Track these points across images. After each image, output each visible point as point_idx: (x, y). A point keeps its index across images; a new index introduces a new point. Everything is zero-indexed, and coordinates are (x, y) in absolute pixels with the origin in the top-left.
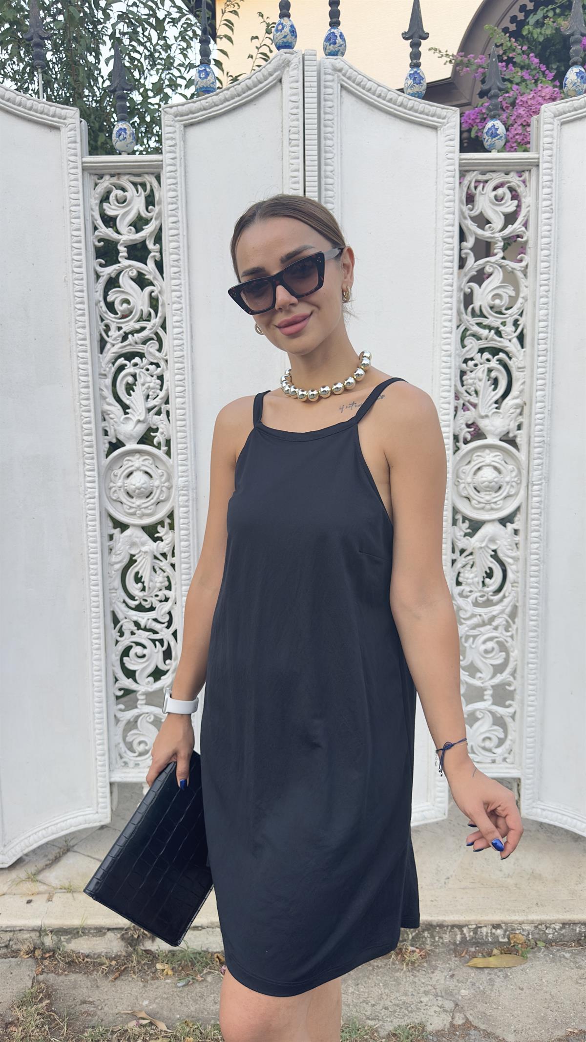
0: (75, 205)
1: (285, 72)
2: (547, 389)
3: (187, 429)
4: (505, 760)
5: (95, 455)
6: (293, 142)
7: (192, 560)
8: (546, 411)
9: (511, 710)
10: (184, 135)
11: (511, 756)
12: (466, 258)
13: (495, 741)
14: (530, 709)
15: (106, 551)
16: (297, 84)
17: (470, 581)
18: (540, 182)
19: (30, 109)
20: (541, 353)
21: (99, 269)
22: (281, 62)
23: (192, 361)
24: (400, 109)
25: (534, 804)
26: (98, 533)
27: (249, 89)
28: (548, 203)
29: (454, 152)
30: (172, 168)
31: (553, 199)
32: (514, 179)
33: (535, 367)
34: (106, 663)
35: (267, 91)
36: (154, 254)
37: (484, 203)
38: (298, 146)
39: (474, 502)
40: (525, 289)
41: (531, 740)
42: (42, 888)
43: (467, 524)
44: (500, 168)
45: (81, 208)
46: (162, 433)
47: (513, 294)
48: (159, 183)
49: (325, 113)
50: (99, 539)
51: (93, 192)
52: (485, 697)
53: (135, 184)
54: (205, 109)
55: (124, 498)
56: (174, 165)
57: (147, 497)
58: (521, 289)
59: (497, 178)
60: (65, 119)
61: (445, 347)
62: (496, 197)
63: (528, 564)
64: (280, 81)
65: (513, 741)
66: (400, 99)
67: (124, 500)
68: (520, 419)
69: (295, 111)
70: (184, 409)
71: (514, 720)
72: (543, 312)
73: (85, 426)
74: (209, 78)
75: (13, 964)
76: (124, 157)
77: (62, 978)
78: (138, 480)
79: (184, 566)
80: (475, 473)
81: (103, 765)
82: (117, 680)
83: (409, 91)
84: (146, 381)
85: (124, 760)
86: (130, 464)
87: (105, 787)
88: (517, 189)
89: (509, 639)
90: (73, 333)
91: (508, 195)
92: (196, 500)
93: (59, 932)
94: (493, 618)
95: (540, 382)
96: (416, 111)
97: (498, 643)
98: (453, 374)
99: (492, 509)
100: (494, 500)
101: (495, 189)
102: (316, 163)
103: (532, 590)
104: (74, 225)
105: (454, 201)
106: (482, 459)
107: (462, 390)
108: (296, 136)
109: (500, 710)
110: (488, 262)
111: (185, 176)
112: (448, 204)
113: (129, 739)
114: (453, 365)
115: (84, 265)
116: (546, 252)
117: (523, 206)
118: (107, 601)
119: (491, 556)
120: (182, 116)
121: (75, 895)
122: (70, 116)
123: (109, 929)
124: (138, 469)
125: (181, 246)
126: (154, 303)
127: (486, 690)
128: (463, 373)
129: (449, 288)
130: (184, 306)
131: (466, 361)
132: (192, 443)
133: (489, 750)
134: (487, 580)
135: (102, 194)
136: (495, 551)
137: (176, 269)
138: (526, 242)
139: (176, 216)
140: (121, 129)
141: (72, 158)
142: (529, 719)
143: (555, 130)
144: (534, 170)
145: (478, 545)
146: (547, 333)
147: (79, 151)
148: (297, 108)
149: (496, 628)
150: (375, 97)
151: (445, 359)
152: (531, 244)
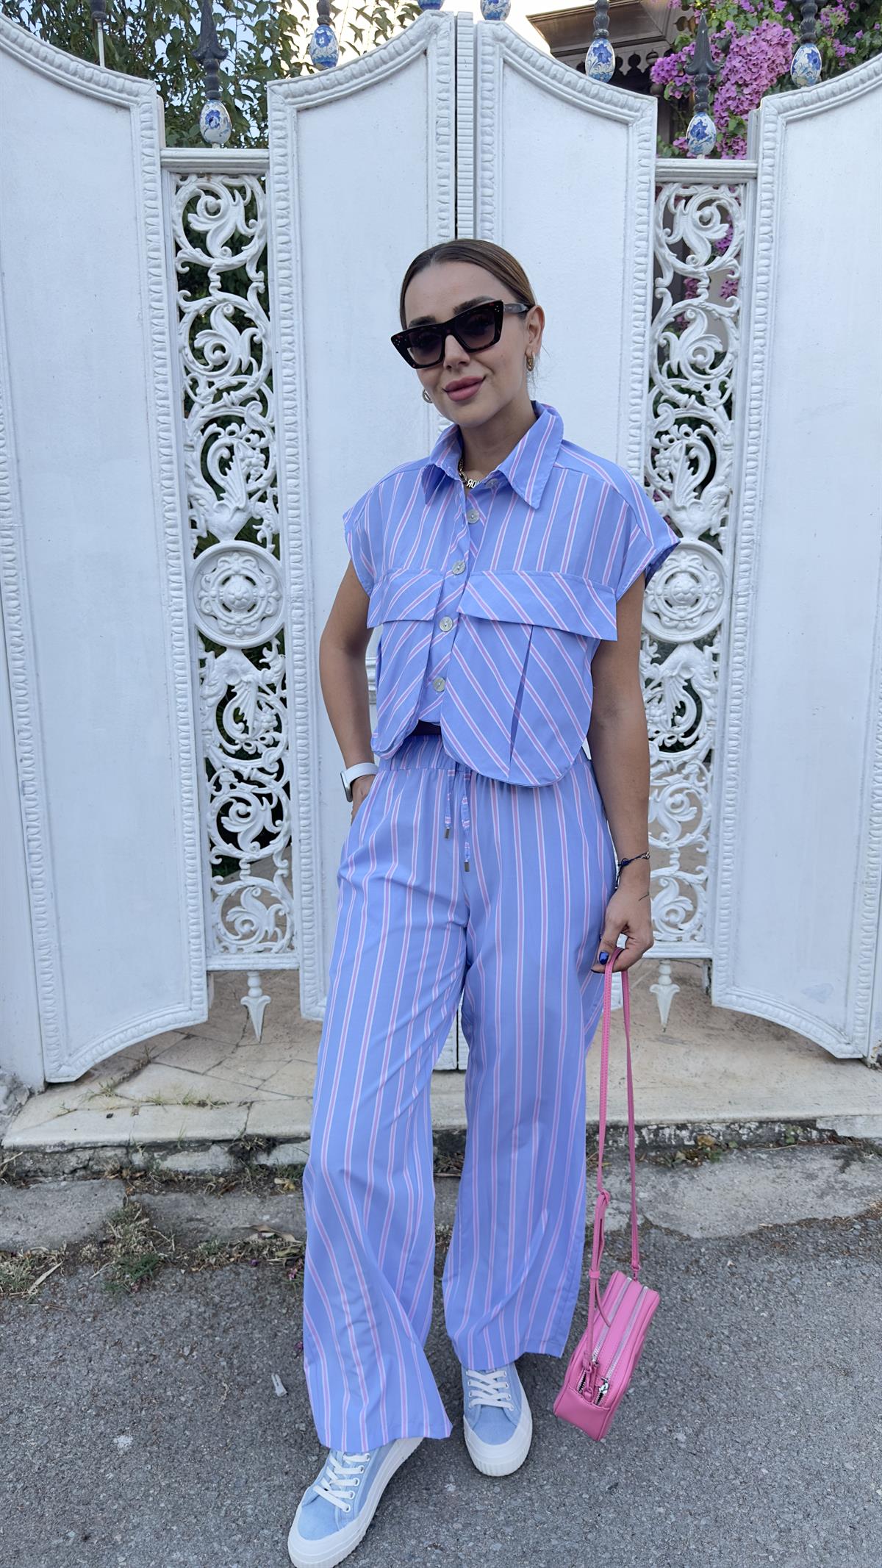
0: (153, 216)
1: (432, 41)
2: (758, 473)
3: (301, 520)
4: (693, 937)
5: (181, 554)
6: (442, 138)
7: (309, 691)
8: (757, 502)
9: (702, 877)
10: (297, 123)
11: (701, 933)
12: (661, 300)
13: (682, 914)
14: (726, 874)
15: (198, 681)
16: (447, 58)
17: (657, 719)
18: (758, 201)
19: (89, 80)
20: (753, 426)
21: (184, 304)
22: (426, 27)
23: (307, 430)
24: (581, 95)
25: (728, 990)
26: (186, 657)
27: (385, 63)
28: (766, 229)
29: (648, 157)
30: (282, 169)
31: (774, 224)
32: (725, 196)
33: (746, 444)
34: (200, 824)
35: (408, 65)
36: (257, 285)
37: (686, 227)
38: (447, 143)
39: (664, 619)
40: (735, 341)
41: (726, 911)
42: (123, 1102)
43: (655, 648)
44: (709, 179)
45: (160, 220)
46: (269, 526)
47: (720, 349)
48: (263, 186)
49: (483, 99)
50: (188, 665)
51: (174, 197)
52: (671, 862)
53: (231, 189)
54: (325, 89)
55: (220, 612)
56: (284, 164)
57: (249, 611)
58: (730, 342)
59: (703, 193)
60: (136, 96)
61: (634, 417)
62: (701, 218)
63: (729, 697)
64: (425, 53)
65: (704, 914)
66: (581, 83)
67: (219, 614)
68: (725, 512)
69: (444, 95)
70: (297, 493)
71: (705, 889)
72: (757, 373)
73: (168, 515)
74: (330, 45)
75: (96, 1186)
76: (216, 152)
77: (158, 1198)
78: (238, 588)
79: (298, 700)
80: (666, 582)
81: (197, 950)
82: (213, 845)
83: (593, 71)
84: (247, 456)
85: (224, 944)
86: (227, 566)
87: (201, 977)
88: (729, 208)
89: (702, 791)
90: (152, 389)
91: (717, 216)
92: (314, 615)
93: (151, 1147)
94: (683, 765)
95: (752, 464)
96: (601, 100)
97: (688, 795)
98: (643, 451)
99: (687, 628)
100: (690, 617)
101: (700, 208)
102: (472, 167)
103: (732, 729)
104: (152, 244)
105: (648, 223)
106: (676, 564)
107: (654, 473)
108: (445, 130)
109: (688, 877)
110: (689, 305)
111: (299, 180)
112: (640, 227)
113: (230, 918)
114: (643, 441)
115: (165, 299)
116: (762, 294)
117: (736, 231)
118: (200, 745)
119: (684, 688)
120: (294, 97)
121: (166, 1107)
122: (144, 91)
123: (214, 1142)
124: (237, 573)
125: (294, 274)
126: (256, 349)
127: (672, 853)
128: (655, 451)
129: (640, 339)
130: (297, 354)
131: (659, 435)
132: (308, 539)
133: (675, 926)
134: (678, 717)
135: (187, 201)
136: (688, 681)
137: (287, 306)
138: (738, 279)
139: (287, 235)
140: (212, 112)
141: (148, 151)
142: (724, 886)
143: (779, 130)
144: (750, 184)
145: (668, 673)
146: (761, 400)
147: (156, 140)
148: (447, 91)
149: (686, 778)
150: (548, 78)
151: (633, 432)
152: (744, 283)
